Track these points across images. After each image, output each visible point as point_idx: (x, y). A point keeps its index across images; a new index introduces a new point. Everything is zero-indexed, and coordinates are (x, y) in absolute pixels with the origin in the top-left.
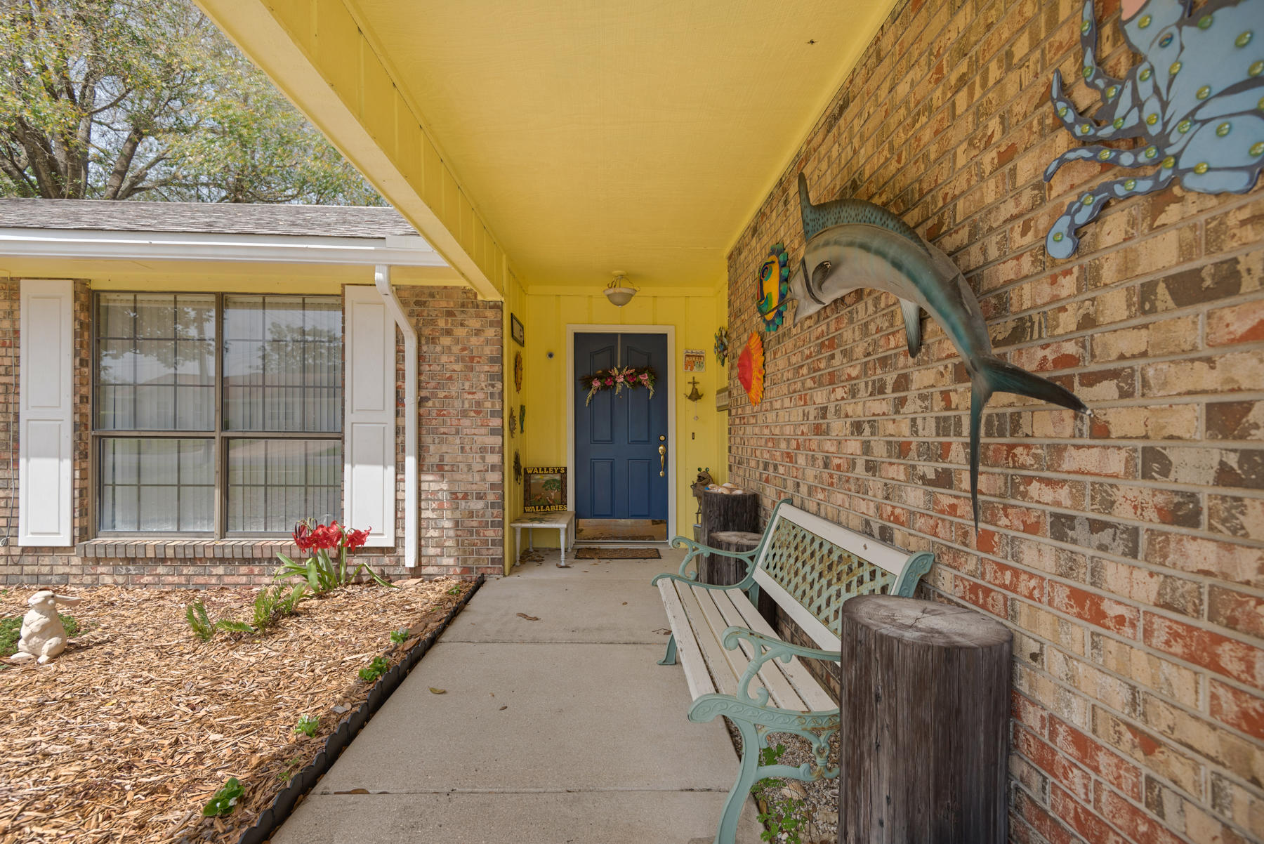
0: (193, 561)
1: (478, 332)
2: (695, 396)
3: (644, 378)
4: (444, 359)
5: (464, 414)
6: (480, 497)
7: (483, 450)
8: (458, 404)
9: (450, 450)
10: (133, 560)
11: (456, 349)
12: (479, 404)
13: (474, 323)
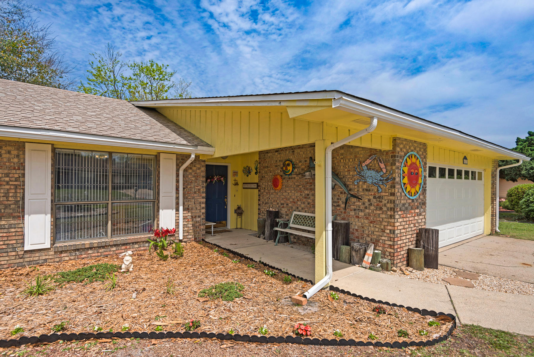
0: (103, 247)
1: (199, 169)
2: (236, 184)
3: (222, 179)
4: (190, 176)
5: (195, 193)
6: (199, 217)
7: (200, 203)
8: (193, 190)
9: (191, 204)
10: (78, 250)
11: (193, 174)
12: (199, 190)
13: (198, 166)
